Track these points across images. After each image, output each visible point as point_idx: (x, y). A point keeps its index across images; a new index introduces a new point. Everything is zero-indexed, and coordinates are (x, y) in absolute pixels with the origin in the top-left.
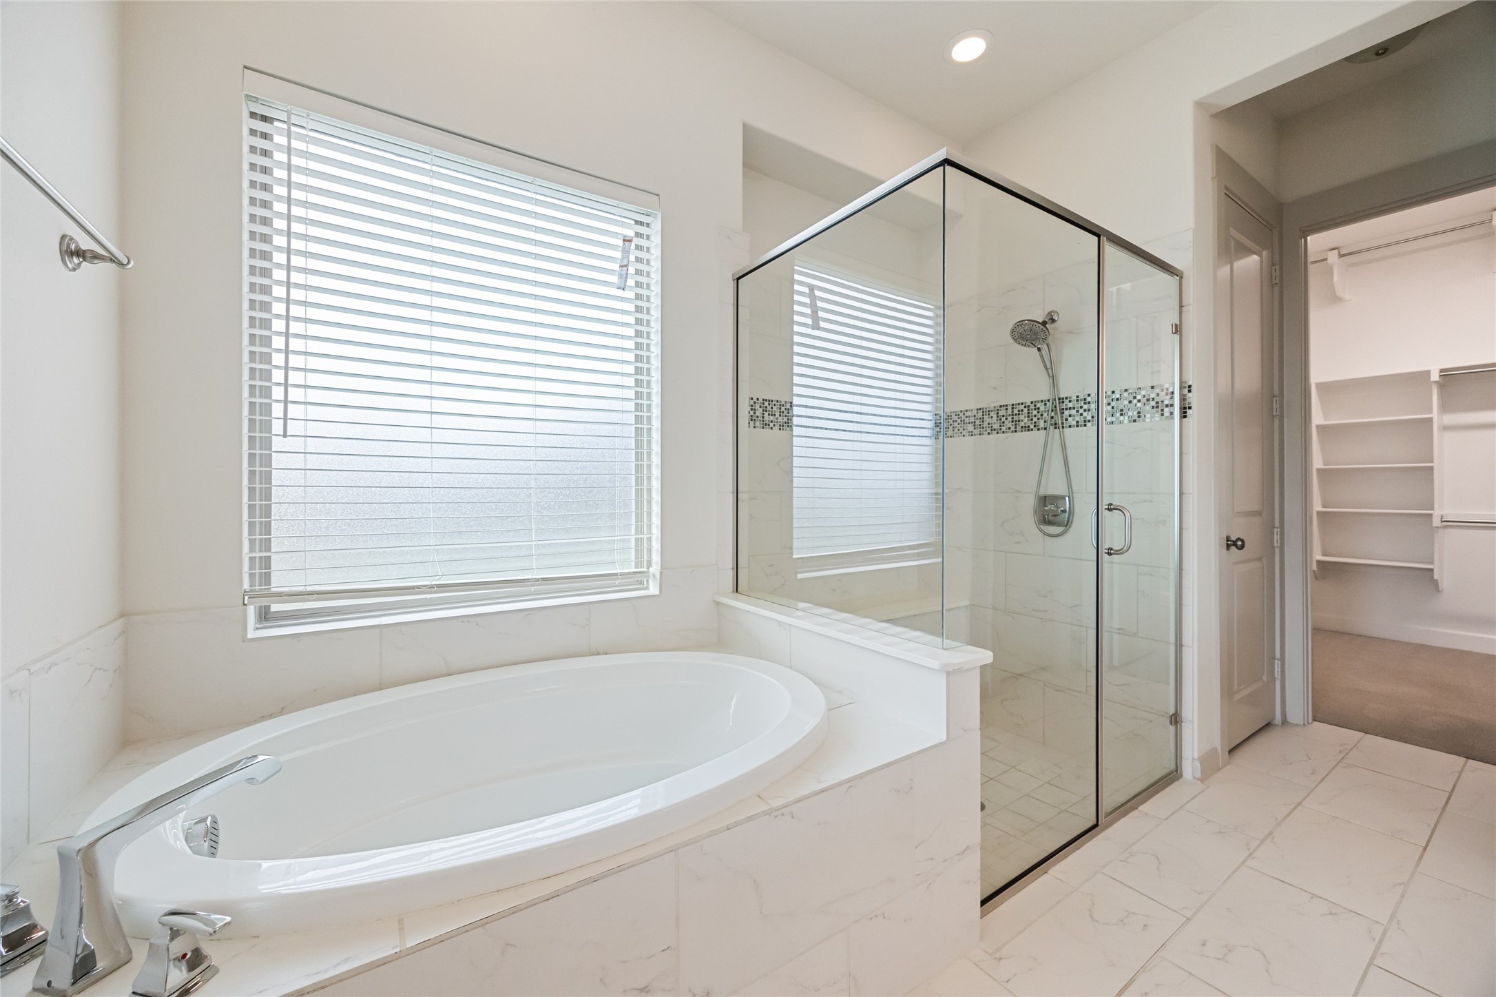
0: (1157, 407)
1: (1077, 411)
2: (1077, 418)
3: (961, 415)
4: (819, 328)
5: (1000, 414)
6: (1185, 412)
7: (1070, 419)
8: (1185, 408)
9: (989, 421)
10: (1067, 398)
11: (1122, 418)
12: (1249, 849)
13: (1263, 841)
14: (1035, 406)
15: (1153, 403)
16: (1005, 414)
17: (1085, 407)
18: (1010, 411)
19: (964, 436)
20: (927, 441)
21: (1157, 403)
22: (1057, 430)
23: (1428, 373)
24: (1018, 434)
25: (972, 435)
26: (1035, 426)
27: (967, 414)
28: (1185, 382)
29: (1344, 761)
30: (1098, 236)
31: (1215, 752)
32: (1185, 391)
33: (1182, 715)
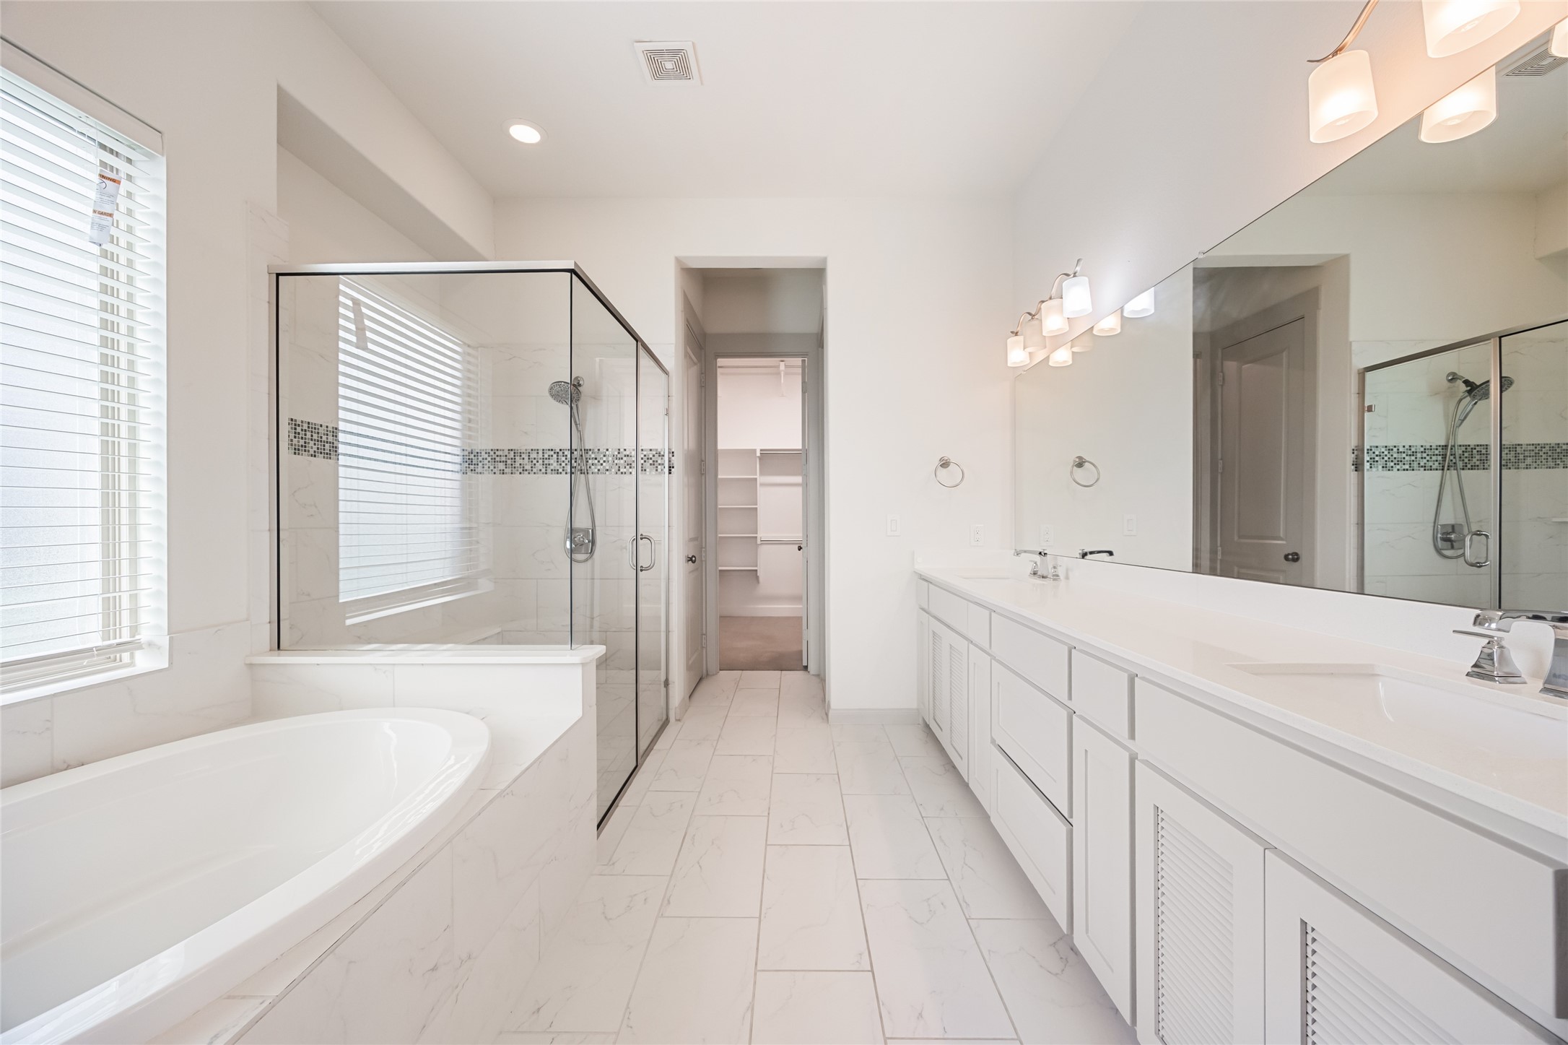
0: (654, 464)
1: (599, 461)
2: (599, 467)
3: (492, 453)
4: (365, 349)
5: (531, 457)
6: (671, 470)
7: (593, 467)
8: (670, 467)
9: (521, 461)
10: (590, 450)
11: (630, 470)
12: (714, 747)
13: (718, 741)
14: (563, 453)
15: (651, 462)
16: (536, 457)
17: (605, 459)
18: (540, 455)
19: (495, 473)
20: (458, 476)
21: (654, 461)
22: (583, 475)
23: (755, 450)
24: (549, 476)
25: (503, 473)
26: (563, 470)
27: (498, 453)
28: (671, 449)
30: (637, 341)
31: (684, 698)
32: (671, 455)
33: (670, 680)
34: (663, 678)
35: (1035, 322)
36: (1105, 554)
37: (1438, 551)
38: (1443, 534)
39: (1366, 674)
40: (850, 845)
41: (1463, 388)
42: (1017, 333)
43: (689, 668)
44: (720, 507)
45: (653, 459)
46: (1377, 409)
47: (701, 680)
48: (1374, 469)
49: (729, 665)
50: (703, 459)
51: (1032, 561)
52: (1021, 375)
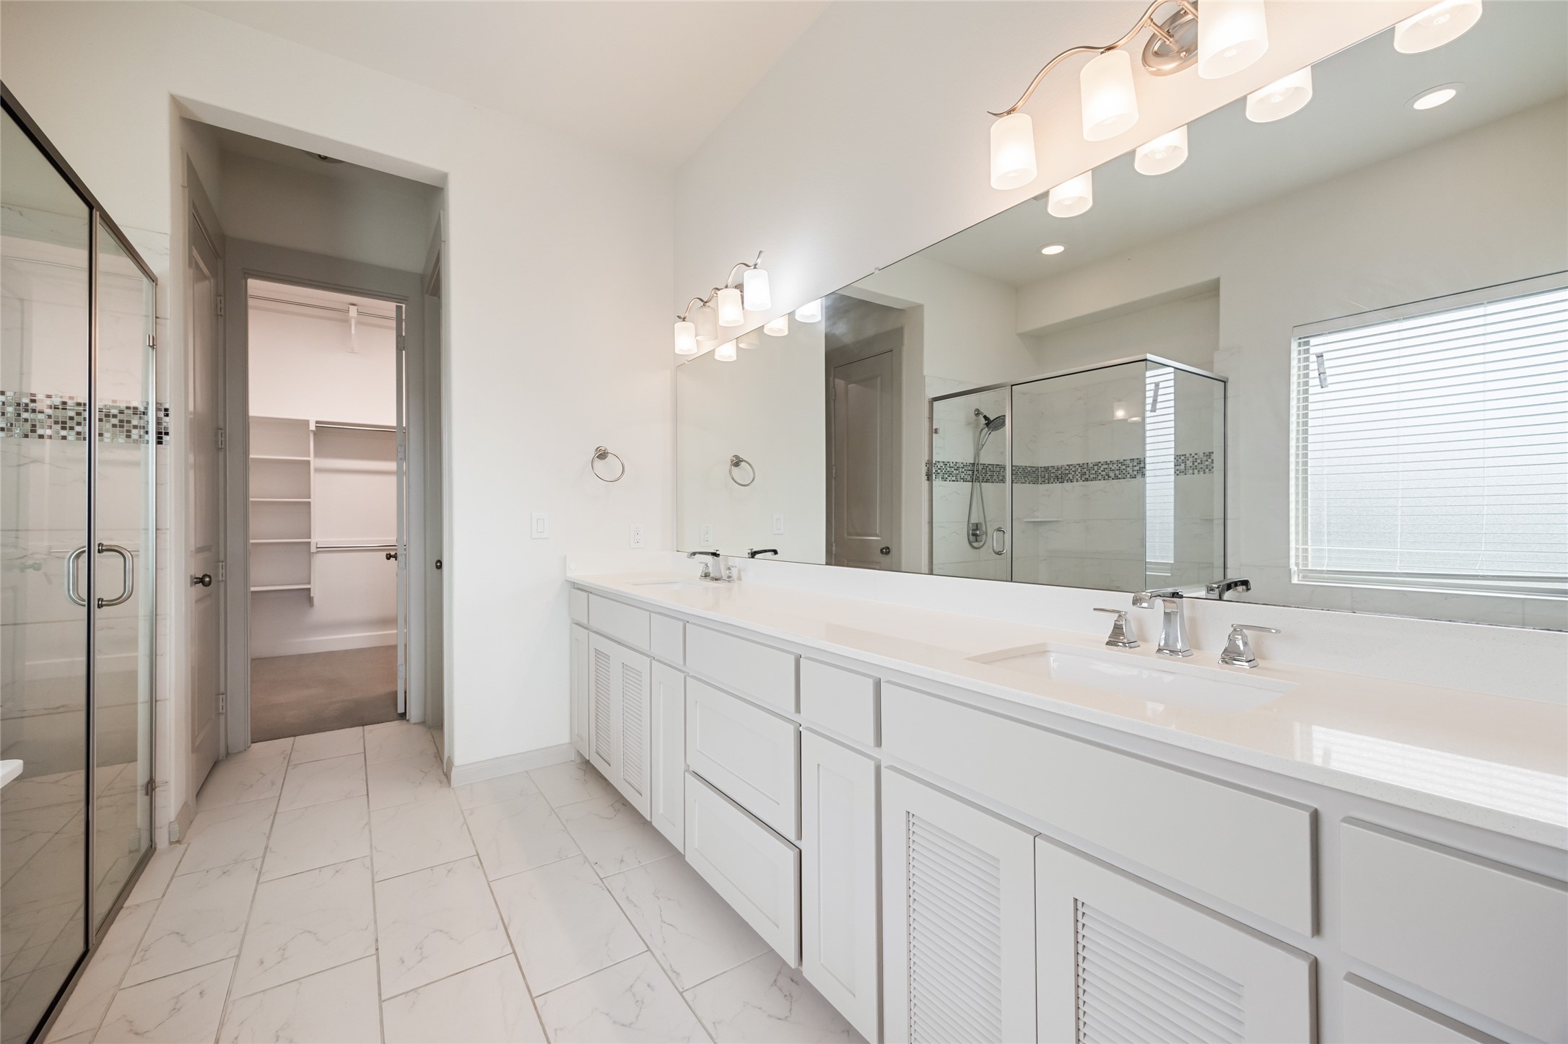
6: (161, 438)
8: (161, 433)
12: (257, 870)
13: (264, 857)
23: (307, 423)
28: (161, 404)
29: (290, 764)
30: (91, 207)
31: (186, 804)
32: (162, 414)
33: (159, 778)
34: (142, 779)
35: (706, 309)
36: (770, 553)
37: (970, 543)
38: (973, 530)
39: (1040, 651)
40: (514, 952)
41: (983, 421)
42: (684, 318)
43: (196, 748)
44: (251, 499)
45: (120, 417)
46: (940, 431)
47: (216, 764)
48: (937, 480)
49: (264, 733)
50: (221, 425)
51: (703, 563)
52: (683, 366)
